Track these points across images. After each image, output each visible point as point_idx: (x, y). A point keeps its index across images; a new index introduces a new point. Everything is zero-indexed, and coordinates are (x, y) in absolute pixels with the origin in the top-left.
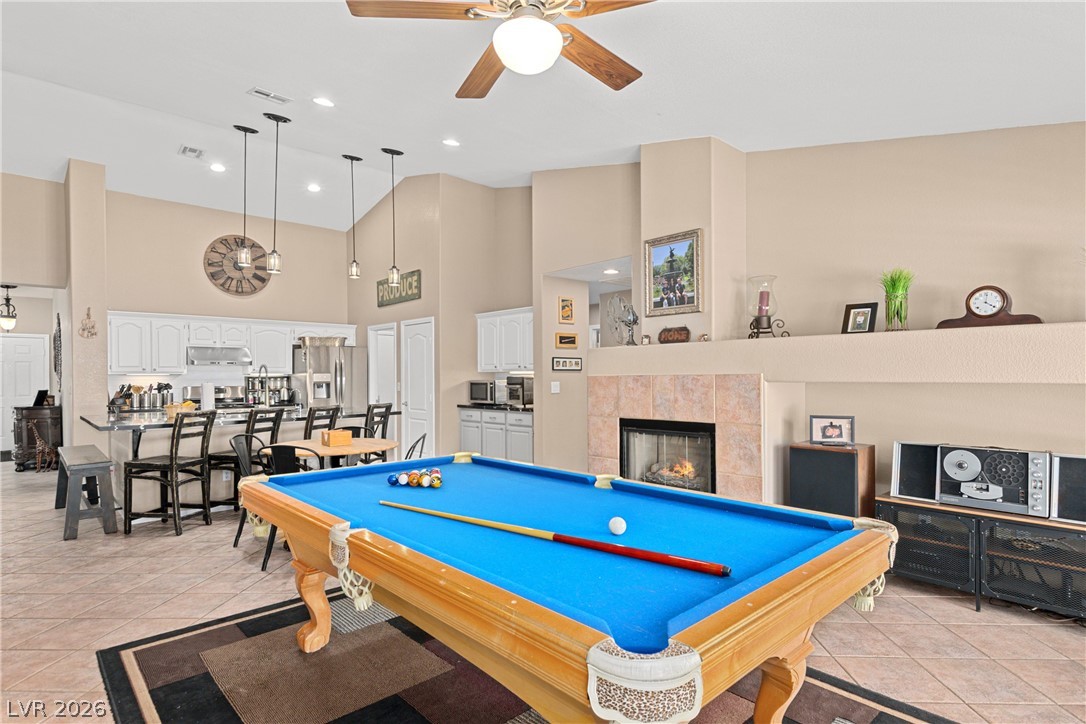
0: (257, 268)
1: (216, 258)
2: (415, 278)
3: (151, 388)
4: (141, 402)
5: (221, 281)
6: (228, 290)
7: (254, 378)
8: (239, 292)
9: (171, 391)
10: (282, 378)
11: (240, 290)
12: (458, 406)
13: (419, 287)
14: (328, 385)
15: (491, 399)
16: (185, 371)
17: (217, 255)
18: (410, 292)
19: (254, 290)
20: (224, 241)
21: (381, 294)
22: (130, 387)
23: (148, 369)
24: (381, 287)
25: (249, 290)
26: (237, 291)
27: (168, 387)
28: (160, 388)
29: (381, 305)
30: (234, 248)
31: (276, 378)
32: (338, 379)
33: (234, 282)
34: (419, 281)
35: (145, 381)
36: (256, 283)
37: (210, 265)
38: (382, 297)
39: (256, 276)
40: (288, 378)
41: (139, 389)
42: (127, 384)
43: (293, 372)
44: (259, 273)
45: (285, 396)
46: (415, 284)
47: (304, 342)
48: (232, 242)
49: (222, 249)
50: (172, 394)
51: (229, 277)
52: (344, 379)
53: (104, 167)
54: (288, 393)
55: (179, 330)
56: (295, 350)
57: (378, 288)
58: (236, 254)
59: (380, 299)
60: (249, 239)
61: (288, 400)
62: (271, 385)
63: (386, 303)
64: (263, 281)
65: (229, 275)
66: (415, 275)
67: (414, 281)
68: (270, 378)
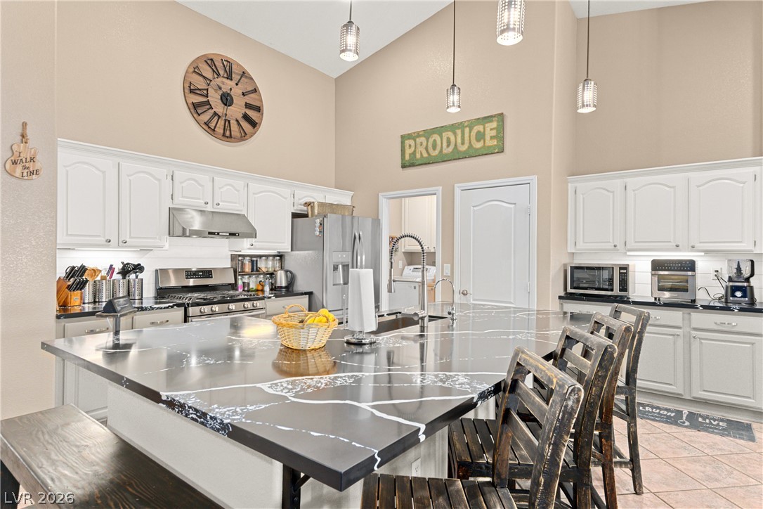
0: (248, 106)
1: (199, 83)
2: (494, 125)
3: (111, 268)
4: (97, 293)
5: (206, 117)
6: (212, 131)
7: (244, 256)
8: (227, 136)
9: (140, 276)
10: (274, 256)
11: (228, 133)
13: (500, 137)
14: (346, 267)
15: (621, 290)
16: (167, 246)
17: (201, 79)
18: (479, 145)
19: (244, 136)
20: (210, 62)
21: (408, 152)
22: (83, 270)
23: (114, 240)
24: (407, 142)
25: (239, 135)
26: (224, 135)
27: (138, 268)
28: (125, 271)
29: (404, 166)
30: (222, 72)
31: (267, 256)
33: (221, 121)
34: (501, 129)
35: (101, 260)
36: (245, 125)
37: (191, 91)
38: (414, 153)
39: (246, 117)
40: (281, 256)
41: (95, 272)
43: (292, 250)
44: (251, 113)
45: (282, 280)
46: (490, 133)
48: (219, 64)
49: (208, 73)
50: (142, 280)
51: (215, 114)
54: (287, 276)
55: (159, 180)
56: (295, 219)
57: (403, 143)
58: (223, 83)
59: (407, 157)
60: (238, 65)
61: (286, 287)
62: (262, 265)
63: (420, 162)
64: (254, 124)
65: (214, 110)
66: (492, 121)
67: (490, 129)
68: (260, 256)
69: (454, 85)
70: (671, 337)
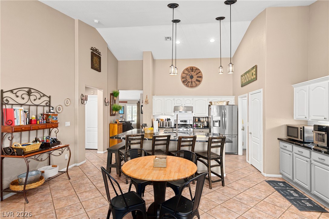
0: (198, 77)
2: (254, 70)
3: (165, 120)
4: (163, 123)
5: (186, 83)
6: (188, 86)
7: (196, 117)
8: (192, 87)
10: (206, 117)
12: (278, 139)
13: (256, 74)
14: (219, 121)
15: (301, 138)
16: (173, 114)
17: (185, 74)
18: (252, 78)
19: (197, 85)
20: (187, 69)
21: (242, 81)
23: (163, 114)
24: (242, 78)
25: (195, 85)
27: (169, 119)
29: (241, 87)
30: (190, 71)
31: (203, 117)
32: (223, 118)
33: (190, 83)
34: (256, 71)
35: (164, 118)
36: (197, 83)
37: (183, 78)
39: (197, 80)
40: (208, 118)
41: (162, 120)
43: (209, 116)
45: (205, 124)
46: (254, 73)
47: (212, 103)
48: (189, 69)
49: (187, 72)
50: (171, 122)
51: (188, 82)
52: (226, 119)
54: (207, 123)
55: (172, 101)
58: (191, 73)
59: (242, 83)
60: (195, 67)
61: (206, 126)
62: (202, 120)
63: (244, 85)
64: (199, 81)
65: (188, 81)
66: (254, 69)
68: (201, 117)
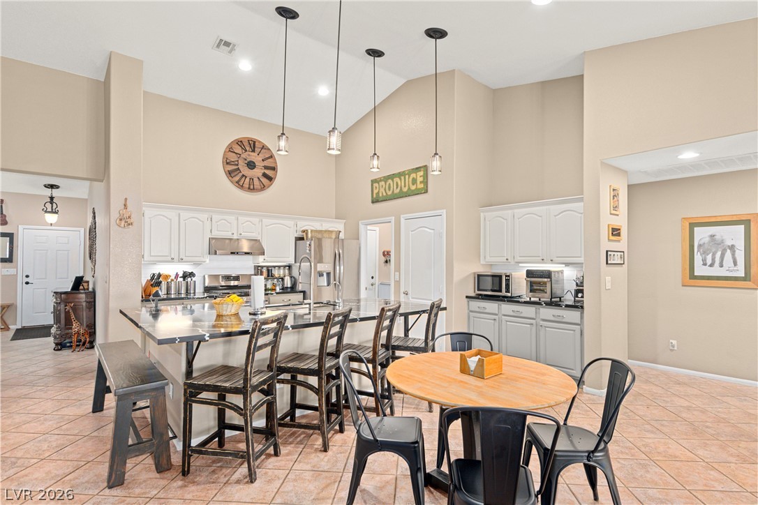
0: (266, 168)
1: (233, 157)
2: (421, 173)
3: (177, 275)
4: (168, 289)
5: (237, 178)
6: (242, 187)
7: (262, 267)
8: (251, 189)
9: (194, 279)
10: (285, 267)
11: (252, 187)
12: (467, 297)
13: (425, 182)
14: (328, 274)
15: (507, 291)
16: (208, 261)
17: (234, 154)
18: (413, 188)
19: (263, 188)
20: (240, 142)
21: (375, 191)
22: (159, 275)
23: (176, 258)
24: (375, 185)
25: (260, 187)
26: (249, 188)
27: (192, 275)
28: (185, 276)
29: (373, 202)
30: (248, 148)
31: (279, 267)
33: (247, 180)
34: (426, 176)
35: (171, 270)
36: (264, 180)
37: (227, 163)
38: (378, 193)
39: (265, 175)
40: (290, 267)
41: (167, 277)
42: (157, 272)
43: (295, 262)
44: (268, 172)
45: (288, 283)
46: (420, 179)
47: (307, 234)
48: (246, 144)
49: (238, 150)
50: (195, 281)
51: (243, 175)
52: (342, 268)
53: (142, 62)
54: (291, 280)
55: (203, 222)
56: (298, 242)
57: (372, 185)
58: (249, 155)
59: (375, 196)
60: (260, 142)
61: (290, 288)
62: (276, 273)
63: (382, 199)
64: (270, 179)
65: (243, 173)
66: (420, 171)
67: (419, 176)
68: (275, 267)
69: (375, 154)
70: (529, 326)
